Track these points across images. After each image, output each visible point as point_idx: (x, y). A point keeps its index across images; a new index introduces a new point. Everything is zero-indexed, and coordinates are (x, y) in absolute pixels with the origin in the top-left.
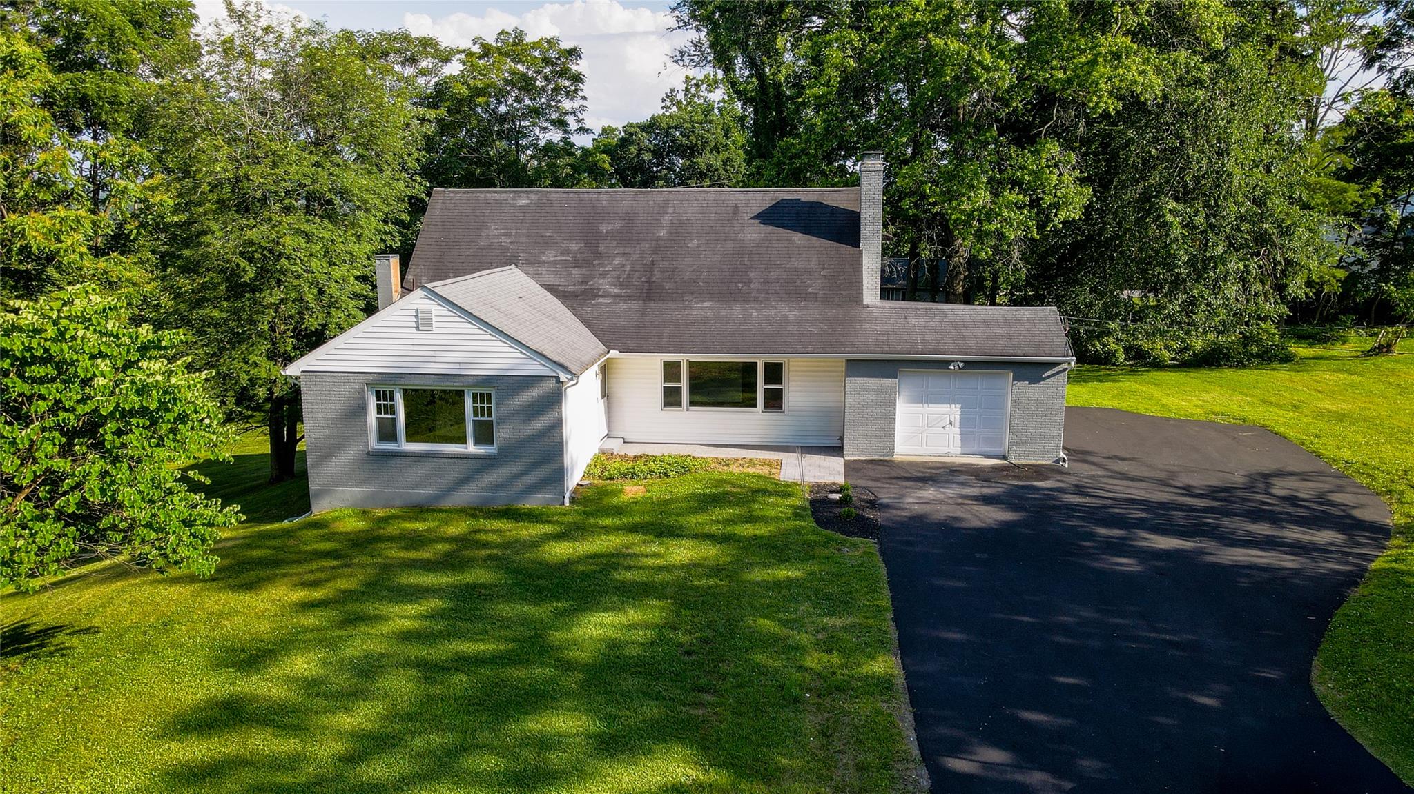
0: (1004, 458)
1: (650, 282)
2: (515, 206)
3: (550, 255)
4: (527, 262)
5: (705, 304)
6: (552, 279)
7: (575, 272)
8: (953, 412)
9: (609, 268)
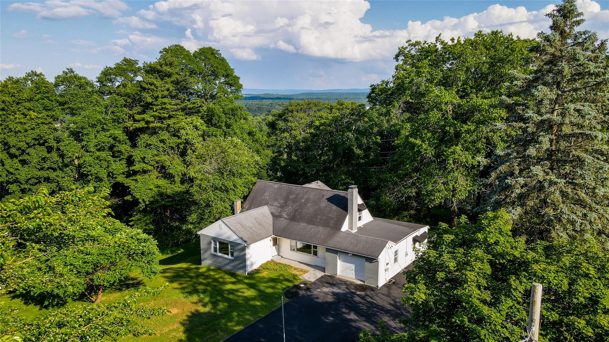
0: (364, 282)
1: (294, 215)
2: (273, 187)
3: (276, 204)
4: (271, 205)
5: (304, 224)
6: (273, 211)
7: (279, 209)
8: (353, 266)
9: (287, 209)
